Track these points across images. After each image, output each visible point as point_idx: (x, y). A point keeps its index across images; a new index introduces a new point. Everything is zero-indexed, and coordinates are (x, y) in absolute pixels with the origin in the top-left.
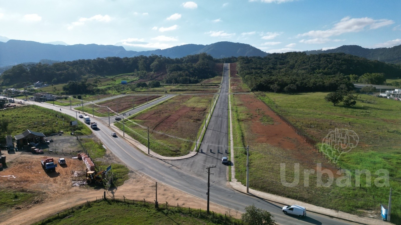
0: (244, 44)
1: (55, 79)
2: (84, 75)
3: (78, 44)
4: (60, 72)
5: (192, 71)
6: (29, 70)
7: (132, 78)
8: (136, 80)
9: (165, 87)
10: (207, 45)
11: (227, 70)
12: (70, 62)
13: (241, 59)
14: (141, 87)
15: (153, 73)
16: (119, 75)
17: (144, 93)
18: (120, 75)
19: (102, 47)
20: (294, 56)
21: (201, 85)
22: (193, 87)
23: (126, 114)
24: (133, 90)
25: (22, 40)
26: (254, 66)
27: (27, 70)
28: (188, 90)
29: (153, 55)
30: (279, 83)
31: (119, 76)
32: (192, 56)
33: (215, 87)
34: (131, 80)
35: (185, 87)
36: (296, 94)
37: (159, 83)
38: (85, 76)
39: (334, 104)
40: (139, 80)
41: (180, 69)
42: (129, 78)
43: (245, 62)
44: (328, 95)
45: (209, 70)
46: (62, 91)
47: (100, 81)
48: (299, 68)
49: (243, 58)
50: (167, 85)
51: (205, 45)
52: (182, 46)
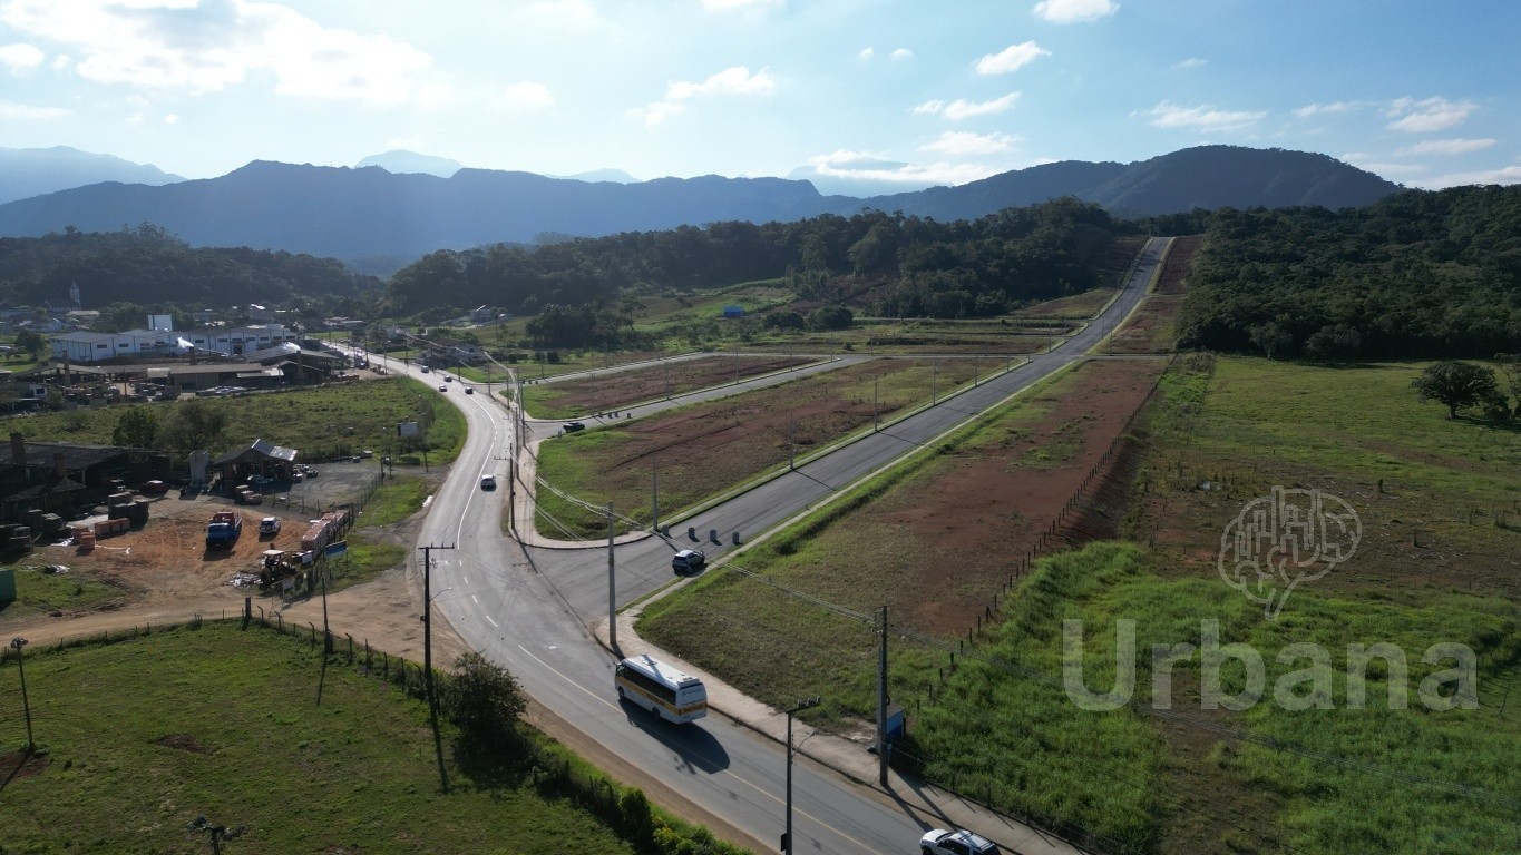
0: (1300, 153)
1: (533, 298)
2: (628, 285)
3: (664, 176)
4: (551, 275)
5: (997, 270)
6: (465, 267)
7: (775, 296)
8: (784, 304)
9: (867, 328)
10: (1134, 164)
11: (1152, 263)
12: (592, 241)
13: (1222, 217)
14: (775, 330)
15: (851, 277)
16: (736, 286)
17: (780, 348)
18: (741, 285)
19: (742, 183)
20: (1481, 203)
21: (1003, 322)
22: (967, 330)
23: (619, 414)
24: (746, 338)
25: (494, 168)
26: (1266, 247)
27: (461, 268)
28: (933, 341)
29: (868, 212)
30: (1293, 317)
31: (734, 290)
32: (1021, 210)
33: (1053, 330)
34: (766, 304)
35: (938, 330)
36: (1357, 367)
37: (850, 315)
38: (630, 290)
39: (1453, 411)
40: (794, 302)
41: (948, 261)
42: (761, 298)
43: (1233, 230)
44: (1429, 371)
45: (1069, 265)
46: (522, 338)
47: (642, 307)
48: (1483, 254)
49: (1229, 216)
50: (879, 323)
51: (1126, 162)
52: (1030, 170)
